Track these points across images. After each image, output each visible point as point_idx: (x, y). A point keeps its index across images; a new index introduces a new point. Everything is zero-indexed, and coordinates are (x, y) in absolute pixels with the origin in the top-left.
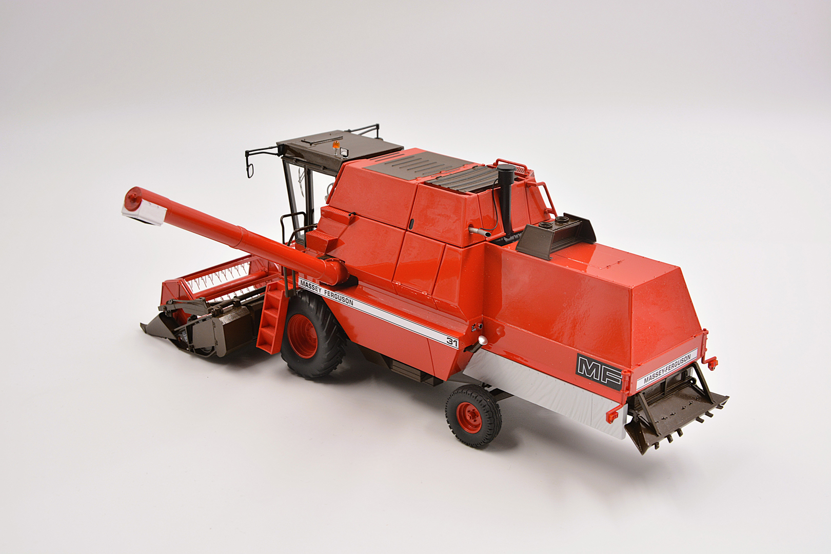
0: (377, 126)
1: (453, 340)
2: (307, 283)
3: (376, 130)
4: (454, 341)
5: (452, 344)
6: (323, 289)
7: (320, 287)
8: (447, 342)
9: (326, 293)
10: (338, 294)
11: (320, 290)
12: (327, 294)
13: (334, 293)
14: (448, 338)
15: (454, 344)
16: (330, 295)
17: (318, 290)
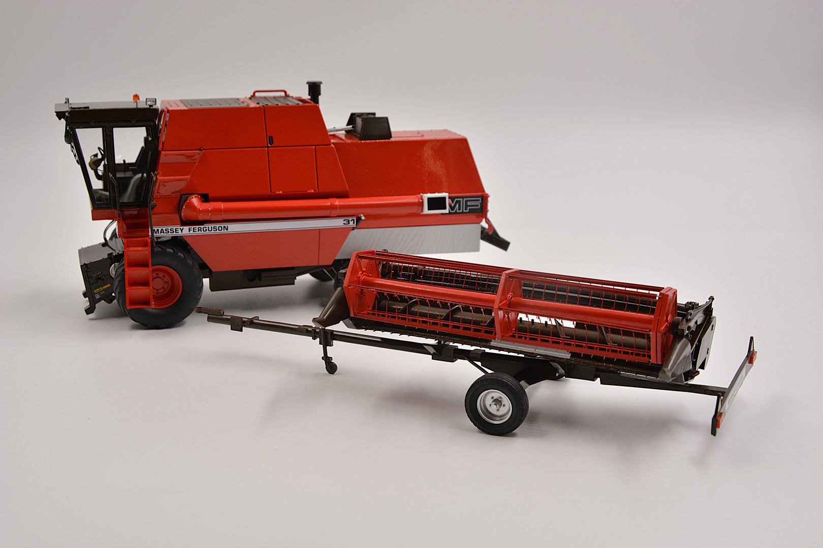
1: (350, 219)
2: (162, 229)
4: (351, 221)
5: (349, 223)
6: (186, 229)
7: (182, 228)
8: (344, 224)
9: (189, 230)
10: (207, 227)
11: (182, 230)
12: (192, 232)
13: (202, 227)
14: (344, 220)
15: (351, 223)
16: (197, 230)
17: (180, 231)
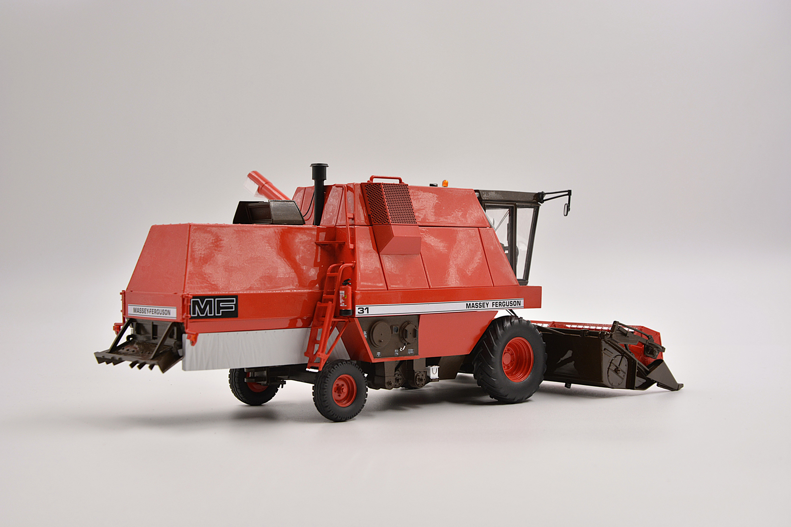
0: (569, 193)
3: (568, 196)
